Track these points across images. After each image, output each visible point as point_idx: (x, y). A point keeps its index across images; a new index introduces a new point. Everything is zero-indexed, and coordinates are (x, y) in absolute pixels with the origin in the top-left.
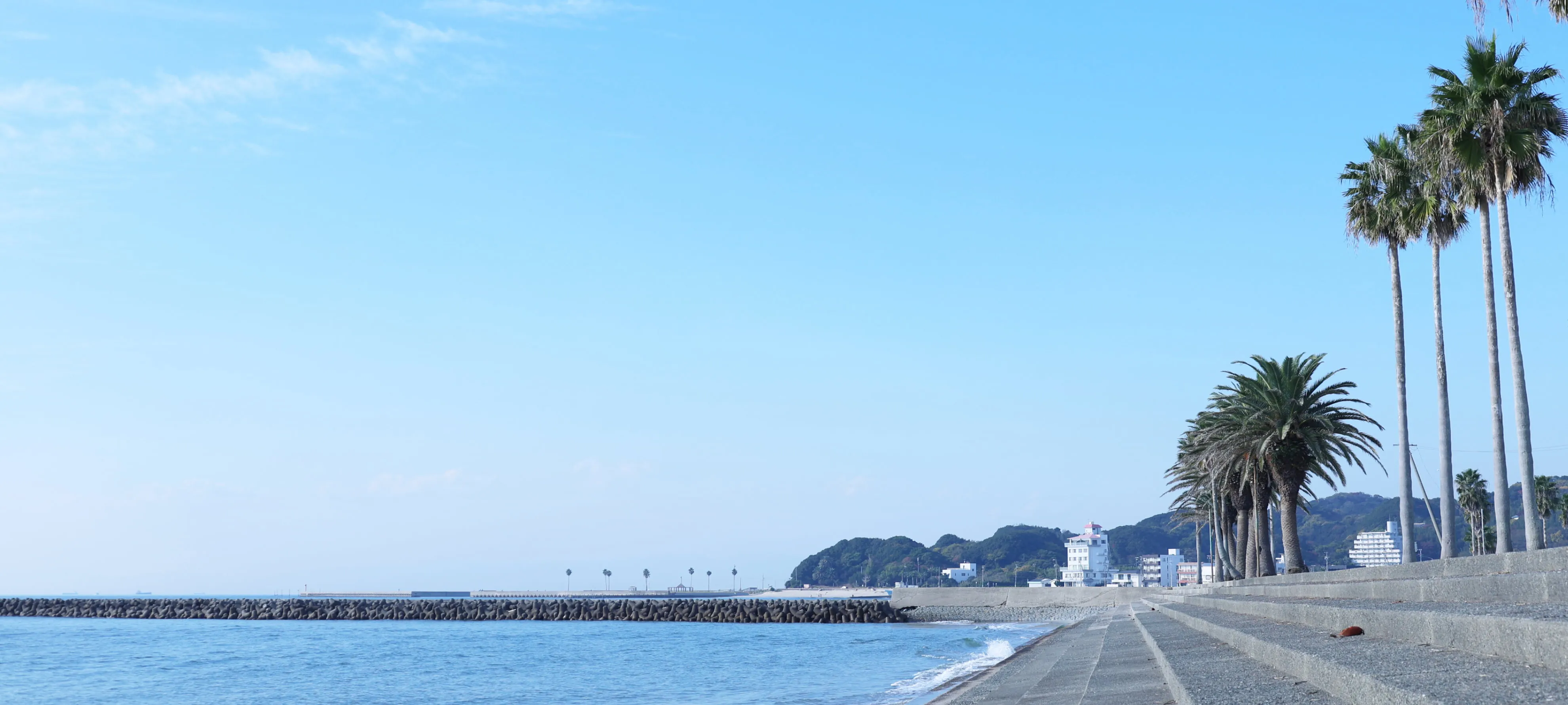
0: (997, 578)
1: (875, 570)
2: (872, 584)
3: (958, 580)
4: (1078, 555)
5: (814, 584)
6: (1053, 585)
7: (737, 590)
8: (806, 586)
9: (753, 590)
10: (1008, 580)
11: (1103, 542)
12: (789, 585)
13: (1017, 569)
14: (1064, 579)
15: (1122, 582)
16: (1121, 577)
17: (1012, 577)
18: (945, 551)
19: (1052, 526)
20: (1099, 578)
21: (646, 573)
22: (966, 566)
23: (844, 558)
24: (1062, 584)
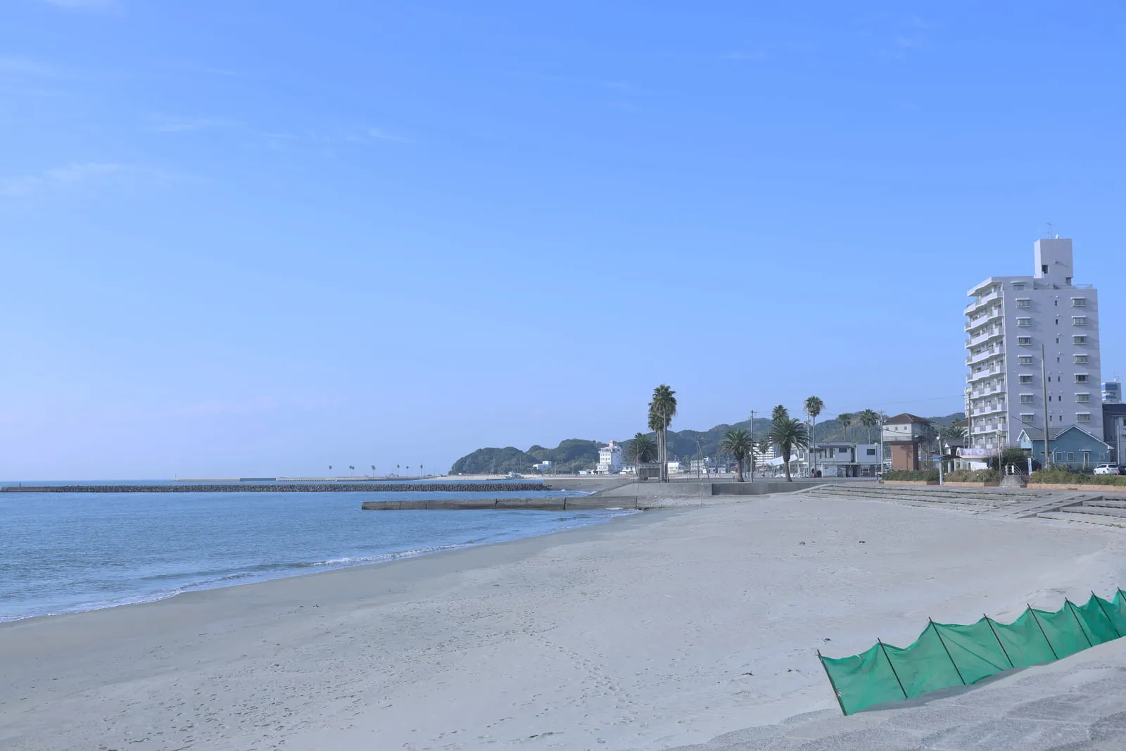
0: (563, 469)
1: (497, 466)
2: (495, 473)
3: (542, 470)
4: (605, 457)
5: (464, 473)
6: (592, 473)
7: (423, 476)
8: (460, 474)
9: (430, 476)
10: (569, 470)
11: (619, 450)
12: (450, 473)
13: (573, 464)
14: (598, 470)
15: (628, 471)
16: (627, 468)
17: (571, 468)
18: (533, 454)
19: (591, 440)
20: (616, 469)
21: (373, 468)
22: (546, 463)
23: (480, 458)
24: (597, 472)
